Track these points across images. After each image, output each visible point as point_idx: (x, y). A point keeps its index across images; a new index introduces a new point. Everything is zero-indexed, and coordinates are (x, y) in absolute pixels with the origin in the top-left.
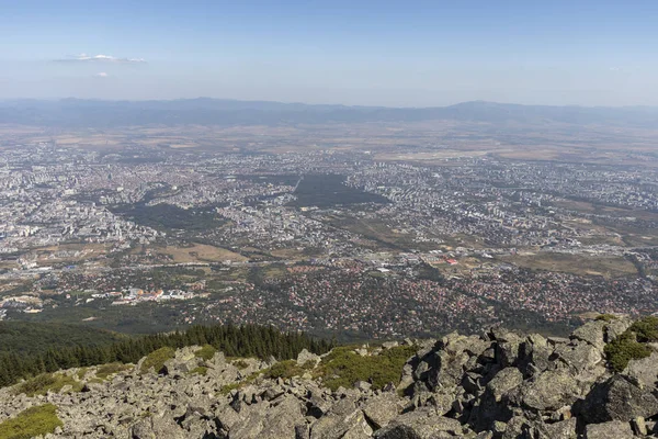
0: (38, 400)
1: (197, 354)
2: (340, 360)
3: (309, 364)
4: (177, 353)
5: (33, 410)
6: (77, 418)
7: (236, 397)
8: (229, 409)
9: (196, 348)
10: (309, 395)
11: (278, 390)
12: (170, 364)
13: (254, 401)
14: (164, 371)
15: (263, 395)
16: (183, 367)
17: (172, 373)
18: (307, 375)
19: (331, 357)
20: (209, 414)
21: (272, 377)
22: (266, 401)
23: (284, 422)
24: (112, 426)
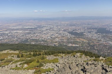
0: (56, 57)
1: (80, 54)
2: (109, 60)
3: (102, 60)
4: (77, 54)
5: (55, 59)
6: (61, 61)
7: (87, 63)
8: (86, 65)
9: (80, 53)
10: (103, 66)
11: (96, 63)
12: (75, 55)
13: (91, 65)
14: (74, 56)
15: (93, 64)
16: (77, 56)
17: (76, 57)
18: (102, 62)
19: (107, 59)
20: (82, 65)
21: (94, 61)
22: (93, 65)
23: (98, 71)
24: (66, 64)
